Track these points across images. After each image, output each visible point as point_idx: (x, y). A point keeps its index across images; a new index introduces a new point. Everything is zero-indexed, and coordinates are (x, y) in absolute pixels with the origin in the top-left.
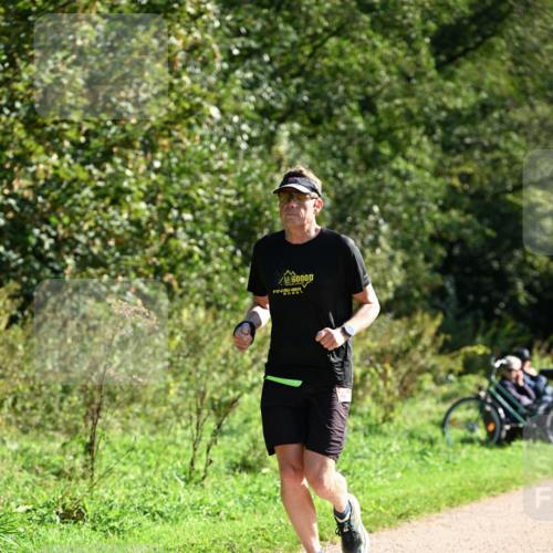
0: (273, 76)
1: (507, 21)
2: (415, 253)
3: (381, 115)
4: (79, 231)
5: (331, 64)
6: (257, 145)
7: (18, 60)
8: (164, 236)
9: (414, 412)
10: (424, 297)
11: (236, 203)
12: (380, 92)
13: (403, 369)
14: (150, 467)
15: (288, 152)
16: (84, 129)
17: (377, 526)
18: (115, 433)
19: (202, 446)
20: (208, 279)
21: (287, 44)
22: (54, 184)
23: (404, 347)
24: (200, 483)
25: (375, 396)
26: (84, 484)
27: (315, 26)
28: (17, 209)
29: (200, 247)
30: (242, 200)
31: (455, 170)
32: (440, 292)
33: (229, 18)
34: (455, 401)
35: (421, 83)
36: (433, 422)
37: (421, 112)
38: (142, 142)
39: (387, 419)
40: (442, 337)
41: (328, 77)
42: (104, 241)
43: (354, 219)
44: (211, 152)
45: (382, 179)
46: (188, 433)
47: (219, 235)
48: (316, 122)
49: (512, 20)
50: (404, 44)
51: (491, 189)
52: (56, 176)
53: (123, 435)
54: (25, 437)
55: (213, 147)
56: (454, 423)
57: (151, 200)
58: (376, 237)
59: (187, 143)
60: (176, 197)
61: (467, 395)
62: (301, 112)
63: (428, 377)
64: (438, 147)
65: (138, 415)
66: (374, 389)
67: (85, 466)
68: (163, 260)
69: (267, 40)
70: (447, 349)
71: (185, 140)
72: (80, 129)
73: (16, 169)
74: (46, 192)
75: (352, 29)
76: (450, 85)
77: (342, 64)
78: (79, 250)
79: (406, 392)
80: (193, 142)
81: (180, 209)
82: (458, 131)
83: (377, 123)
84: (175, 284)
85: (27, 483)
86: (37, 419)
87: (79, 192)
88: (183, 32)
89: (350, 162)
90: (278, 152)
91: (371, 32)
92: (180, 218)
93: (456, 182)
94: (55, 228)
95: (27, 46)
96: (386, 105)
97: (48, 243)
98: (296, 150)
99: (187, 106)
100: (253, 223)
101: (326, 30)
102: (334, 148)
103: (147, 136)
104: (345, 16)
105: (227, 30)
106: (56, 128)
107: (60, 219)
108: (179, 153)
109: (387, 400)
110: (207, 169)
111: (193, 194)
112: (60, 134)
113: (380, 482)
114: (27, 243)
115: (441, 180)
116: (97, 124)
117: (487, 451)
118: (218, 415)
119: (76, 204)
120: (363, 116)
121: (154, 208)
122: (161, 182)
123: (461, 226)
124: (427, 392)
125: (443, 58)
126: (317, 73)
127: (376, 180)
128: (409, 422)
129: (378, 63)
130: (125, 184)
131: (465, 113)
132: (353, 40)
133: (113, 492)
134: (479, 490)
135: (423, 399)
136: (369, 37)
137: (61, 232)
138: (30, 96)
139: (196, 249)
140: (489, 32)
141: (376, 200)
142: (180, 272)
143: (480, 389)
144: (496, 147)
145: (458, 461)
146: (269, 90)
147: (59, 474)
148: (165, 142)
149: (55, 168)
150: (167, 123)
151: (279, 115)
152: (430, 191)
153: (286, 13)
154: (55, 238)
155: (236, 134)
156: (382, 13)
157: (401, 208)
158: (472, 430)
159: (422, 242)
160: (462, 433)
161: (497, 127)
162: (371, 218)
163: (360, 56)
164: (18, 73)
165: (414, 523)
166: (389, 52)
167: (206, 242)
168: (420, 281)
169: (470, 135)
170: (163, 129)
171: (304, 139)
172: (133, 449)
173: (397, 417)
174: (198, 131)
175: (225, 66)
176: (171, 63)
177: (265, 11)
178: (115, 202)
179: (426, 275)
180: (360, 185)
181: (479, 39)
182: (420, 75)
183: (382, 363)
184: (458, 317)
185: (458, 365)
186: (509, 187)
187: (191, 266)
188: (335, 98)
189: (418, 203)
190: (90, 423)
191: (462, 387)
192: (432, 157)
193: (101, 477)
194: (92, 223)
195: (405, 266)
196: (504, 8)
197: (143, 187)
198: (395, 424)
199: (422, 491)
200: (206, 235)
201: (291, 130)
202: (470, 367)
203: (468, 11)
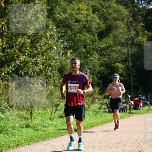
0: (67, 41)
1: (112, 30)
2: (94, 75)
3: (88, 49)
4: (29, 71)
5: (78, 39)
6: (64, 54)
7: (17, 38)
8: (46, 72)
9: (94, 106)
10: (96, 84)
11: (60, 65)
12: (87, 44)
13: (92, 98)
14: (43, 117)
15: (70, 56)
16: (30, 51)
17: (87, 128)
18: (36, 110)
19: (53, 113)
20: (54, 80)
21: (69, 34)
22: (24, 62)
23: (92, 94)
24: (53, 120)
25: (87, 103)
26: (30, 120)
27: (75, 31)
28: (17, 67)
29: (53, 74)
30: (61, 65)
31: (102, 59)
32: (99, 83)
33: (58, 29)
34: (102, 104)
35: (95, 42)
36: (98, 108)
37: (95, 48)
38: (41, 54)
39: (89, 108)
40: (100, 92)
41: (77, 41)
42: (34, 73)
43: (82, 69)
44: (55, 56)
45: (88, 61)
46: (50, 110)
47: (56, 72)
48: (75, 50)
49: (113, 30)
50: (92, 35)
51: (109, 63)
52: (25, 60)
53: (38, 111)
54: (18, 111)
55: (55, 55)
56: (102, 108)
57: (43, 65)
58: (87, 72)
59: (50, 54)
60: (48, 64)
61: (105, 103)
62: (72, 48)
63: (97, 99)
64: (99, 55)
65: (41, 107)
66: (86, 102)
67: (30, 117)
68: (45, 77)
69: (66, 34)
70: (100, 94)
71: (50, 53)
72: (29, 51)
73: (17, 59)
74: (23, 63)
75: (82, 32)
76: (101, 43)
77: (80, 39)
78: (29, 75)
79: (93, 102)
80: (51, 54)
81: (49, 67)
82: (103, 52)
83: (87, 50)
84: (48, 81)
85: (19, 120)
86: (21, 108)
87: (29, 63)
88: (49, 32)
89: (82, 58)
90: (68, 56)
91: (86, 33)
92: (49, 68)
93: (102, 62)
94: (24, 71)
95: (19, 35)
96: (89, 47)
97: (23, 73)
98: (71, 55)
99: (50, 47)
100: (63, 70)
101: (77, 32)
102: (79, 55)
103: (42, 52)
104: (81, 29)
105: (58, 32)
106: (24, 50)
107: (25, 69)
108: (48, 56)
109: (89, 104)
110: (54, 59)
111: (51, 64)
112: (25, 52)
113: (88, 120)
114: (19, 74)
115: (99, 61)
116: (32, 50)
117: (108, 114)
118: (56, 107)
119: (28, 66)
120: (84, 49)
121: (44, 67)
122: (45, 62)
123: (103, 70)
124: (97, 102)
125: (100, 38)
126: (75, 40)
127: (87, 61)
128: (93, 108)
129: (87, 38)
130: (38, 62)
131: (104, 48)
132: (82, 34)
133: (36, 122)
134: (107, 121)
135: (96, 104)
136: (85, 34)
137: (26, 71)
138: (19, 45)
139: (52, 74)
140: (109, 33)
141: (87, 65)
142: (49, 79)
143: (107, 102)
144: (110, 55)
145: (103, 116)
146: (66, 43)
147: (25, 118)
148: (46, 54)
149: (24, 59)
150: (46, 50)
151: (68, 49)
152: (97, 63)
153: (69, 29)
154: (24, 72)
155: (59, 52)
156: (88, 29)
157: (92, 67)
158: (105, 110)
159: (96, 73)
160: (103, 110)
161: (110, 51)
162: (86, 69)
163: (84, 37)
164: (17, 40)
165: (94, 128)
166: (89, 36)
167: (54, 73)
168: (95, 81)
169: (105, 53)
170: (45, 51)
171: (73, 53)
172: (40, 113)
173: (91, 107)
174: (52, 52)
175: (57, 39)
176: (47, 38)
177: (65, 28)
178: (36, 65)
179: (97, 80)
180: (84, 62)
181: (107, 34)
182: (95, 41)
183: (88, 97)
184: (103, 88)
185: (103, 97)
186: (113, 63)
187: (51, 78)
188: (79, 45)
189: (95, 66)
190: (31, 109)
191: (103, 101)
192: (98, 57)
193: (33, 119)
194: (31, 69)
195: (92, 78)
196: (112, 28)
197: (42, 62)
198: (90, 108)
199: (96, 122)
200: (54, 72)
201: (70, 51)
202: (105, 98)
203: (104, 28)
